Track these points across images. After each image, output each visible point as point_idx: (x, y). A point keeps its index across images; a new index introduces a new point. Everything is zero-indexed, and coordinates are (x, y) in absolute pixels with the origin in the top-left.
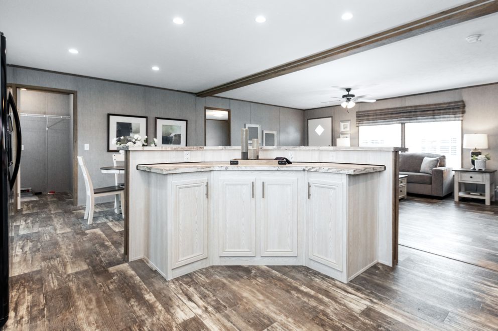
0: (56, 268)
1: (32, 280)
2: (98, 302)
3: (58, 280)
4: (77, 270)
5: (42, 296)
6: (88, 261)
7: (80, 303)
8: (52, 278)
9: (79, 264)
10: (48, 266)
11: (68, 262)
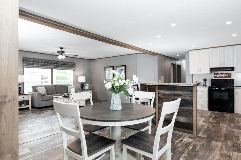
0: (226, 148)
1: (238, 148)
2: (218, 132)
3: (227, 143)
4: (218, 143)
5: (234, 140)
6: (210, 144)
7: (223, 134)
8: (229, 144)
9: (215, 145)
10: (229, 151)
11: (219, 149)
